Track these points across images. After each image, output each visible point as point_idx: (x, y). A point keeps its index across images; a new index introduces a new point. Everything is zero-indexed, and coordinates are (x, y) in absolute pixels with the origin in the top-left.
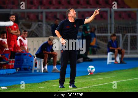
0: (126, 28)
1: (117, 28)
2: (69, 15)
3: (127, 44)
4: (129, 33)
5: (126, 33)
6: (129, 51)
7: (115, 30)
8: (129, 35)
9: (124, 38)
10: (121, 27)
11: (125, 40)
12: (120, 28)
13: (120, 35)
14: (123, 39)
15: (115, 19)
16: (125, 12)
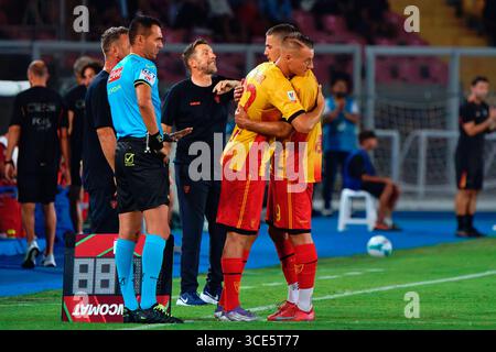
0: (413, 110)
1: (382, 112)
2: (190, 63)
3: (415, 166)
4: (422, 127)
5: (415, 127)
6: (421, 188)
7: (376, 118)
8: (424, 134)
9: (407, 146)
10: (397, 108)
11: (410, 151)
12: (393, 111)
13: (394, 134)
14: (402, 148)
15: (377, 80)
16: (412, 58)
